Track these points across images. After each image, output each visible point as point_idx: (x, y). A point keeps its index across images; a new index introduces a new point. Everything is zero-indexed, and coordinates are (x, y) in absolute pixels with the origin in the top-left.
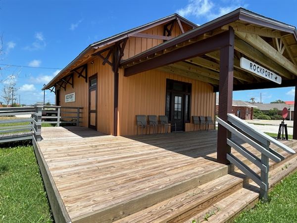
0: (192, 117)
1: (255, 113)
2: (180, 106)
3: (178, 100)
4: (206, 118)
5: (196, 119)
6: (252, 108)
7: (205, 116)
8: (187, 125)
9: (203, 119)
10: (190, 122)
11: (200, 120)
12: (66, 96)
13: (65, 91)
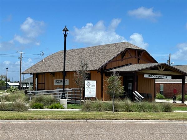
2: (131, 88)
12: (55, 80)
13: (54, 76)
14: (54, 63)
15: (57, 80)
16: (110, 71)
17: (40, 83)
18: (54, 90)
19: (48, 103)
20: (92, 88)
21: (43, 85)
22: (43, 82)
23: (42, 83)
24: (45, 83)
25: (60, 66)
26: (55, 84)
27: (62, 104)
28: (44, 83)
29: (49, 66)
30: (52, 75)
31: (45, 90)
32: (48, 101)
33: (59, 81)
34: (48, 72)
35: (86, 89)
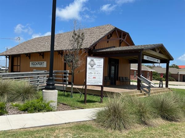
0: (119, 77)
1: (154, 75)
2: (114, 71)
3: (113, 68)
4: (126, 78)
5: (121, 78)
6: (152, 71)
7: (125, 77)
8: (117, 82)
9: (124, 79)
10: (118, 80)
11: (123, 79)
12: (31, 62)
13: (30, 59)
14: (30, 46)
15: (33, 62)
16: (102, 51)
17: (16, 66)
18: (30, 73)
19: (18, 96)
20: (96, 69)
21: (19, 67)
22: (19, 64)
23: (17, 66)
24: (20, 66)
25: (36, 48)
26: (31, 66)
27: (47, 102)
28: (16, 65)
29: (25, 49)
30: (28, 57)
31: (20, 72)
32: (18, 92)
33: (35, 64)
34: (23, 53)
35: (88, 71)
